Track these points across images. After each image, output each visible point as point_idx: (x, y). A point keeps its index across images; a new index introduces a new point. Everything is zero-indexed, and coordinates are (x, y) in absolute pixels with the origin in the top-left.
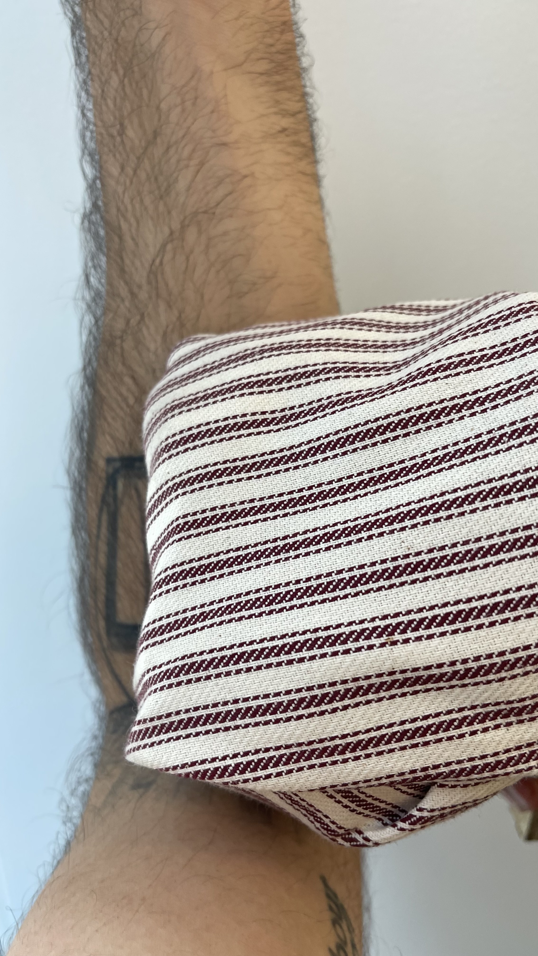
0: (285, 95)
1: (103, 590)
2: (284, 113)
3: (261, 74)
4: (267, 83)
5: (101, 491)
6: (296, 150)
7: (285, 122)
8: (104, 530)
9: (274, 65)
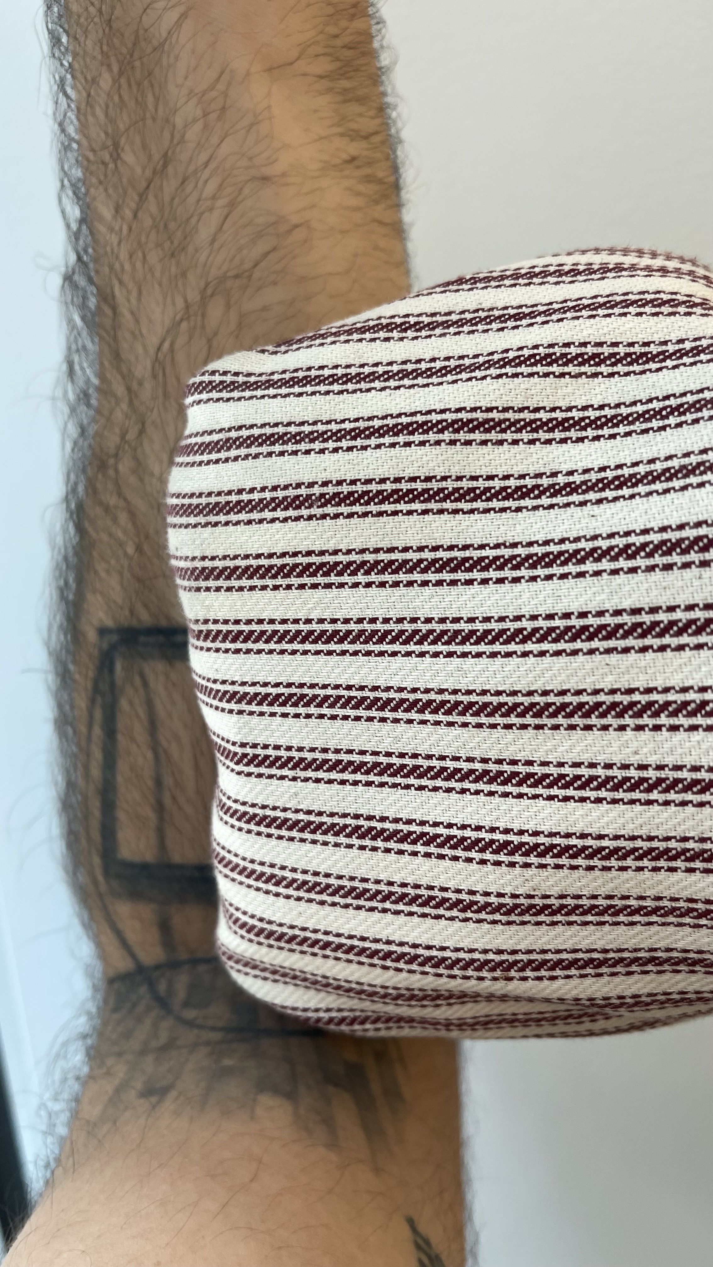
0: (354, 108)
1: (97, 813)
2: (354, 135)
3: (321, 77)
4: (329, 90)
5: (91, 674)
6: (371, 189)
7: (355, 148)
8: (97, 731)
9: (338, 64)
